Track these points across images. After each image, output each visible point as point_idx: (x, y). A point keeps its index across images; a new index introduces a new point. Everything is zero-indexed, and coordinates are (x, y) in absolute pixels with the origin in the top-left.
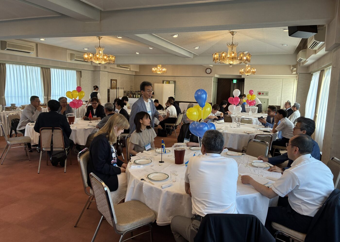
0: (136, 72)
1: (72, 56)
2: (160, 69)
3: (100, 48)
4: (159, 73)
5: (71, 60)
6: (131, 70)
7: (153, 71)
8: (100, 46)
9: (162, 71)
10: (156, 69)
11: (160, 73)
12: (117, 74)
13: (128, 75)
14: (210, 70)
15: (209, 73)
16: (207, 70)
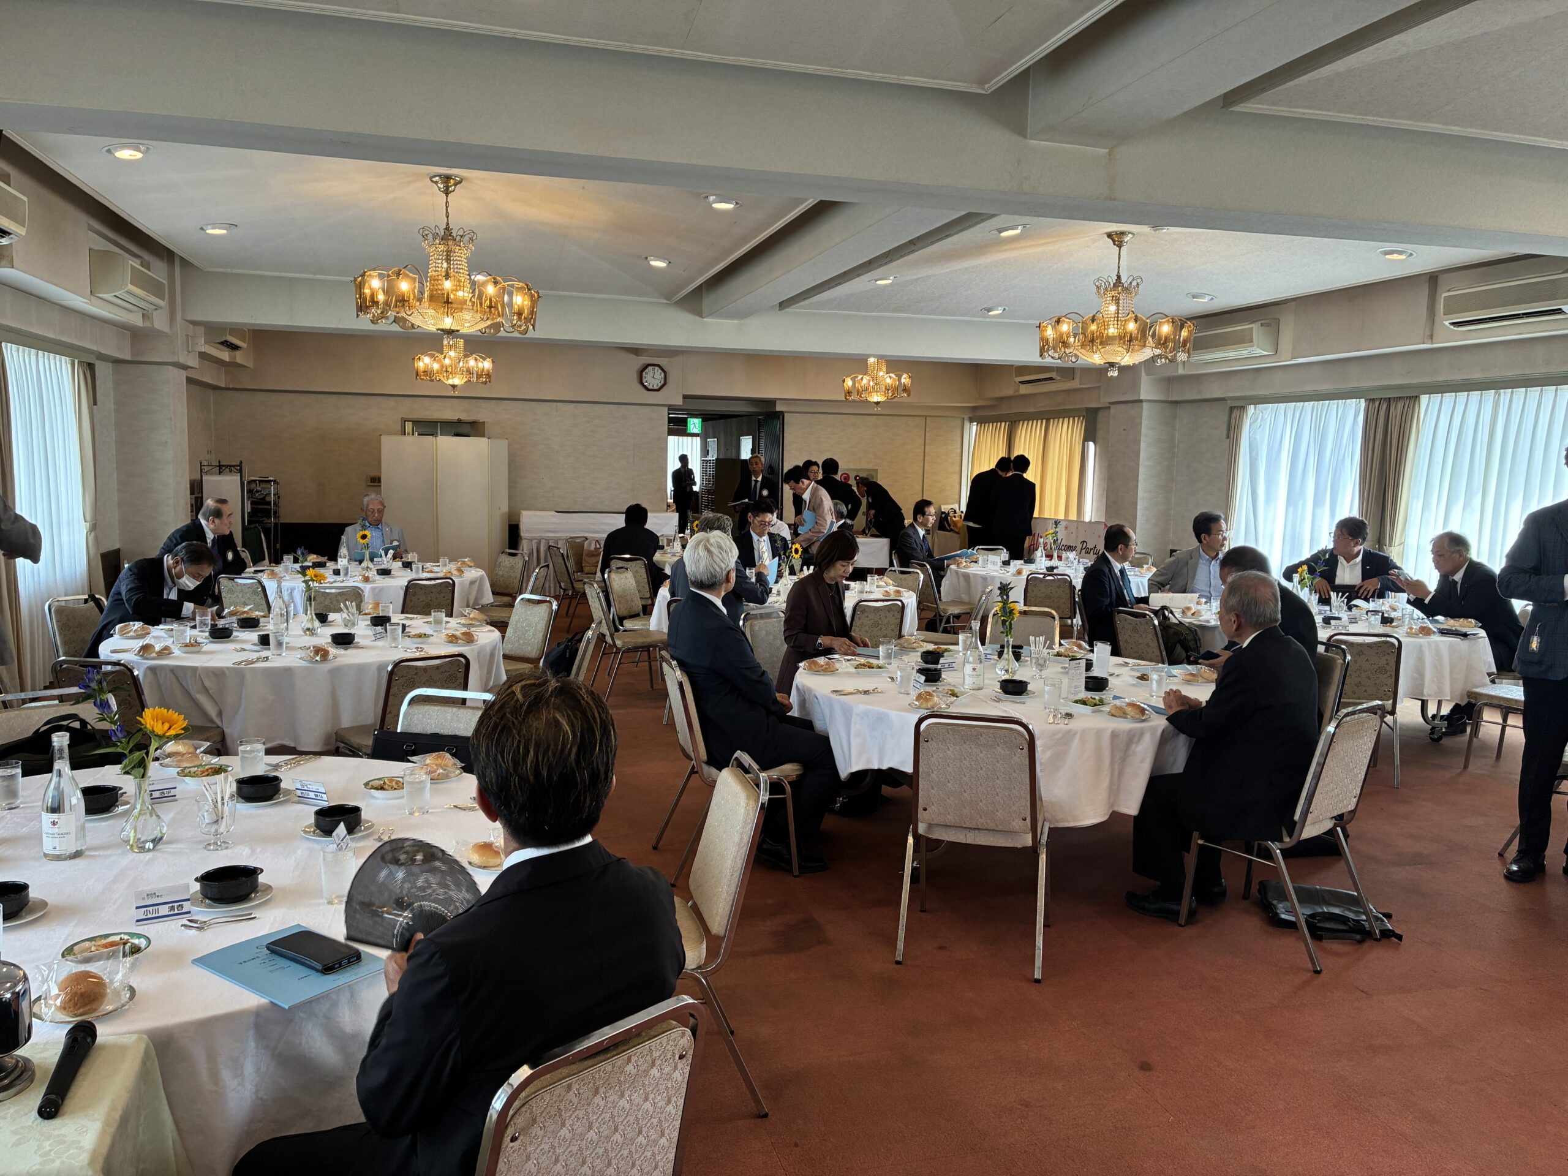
2: (459, 363)
3: (454, 239)
4: (454, 382)
5: (91, 293)
8: (449, 231)
11: (460, 384)
14: (660, 371)
15: (656, 387)
16: (644, 375)
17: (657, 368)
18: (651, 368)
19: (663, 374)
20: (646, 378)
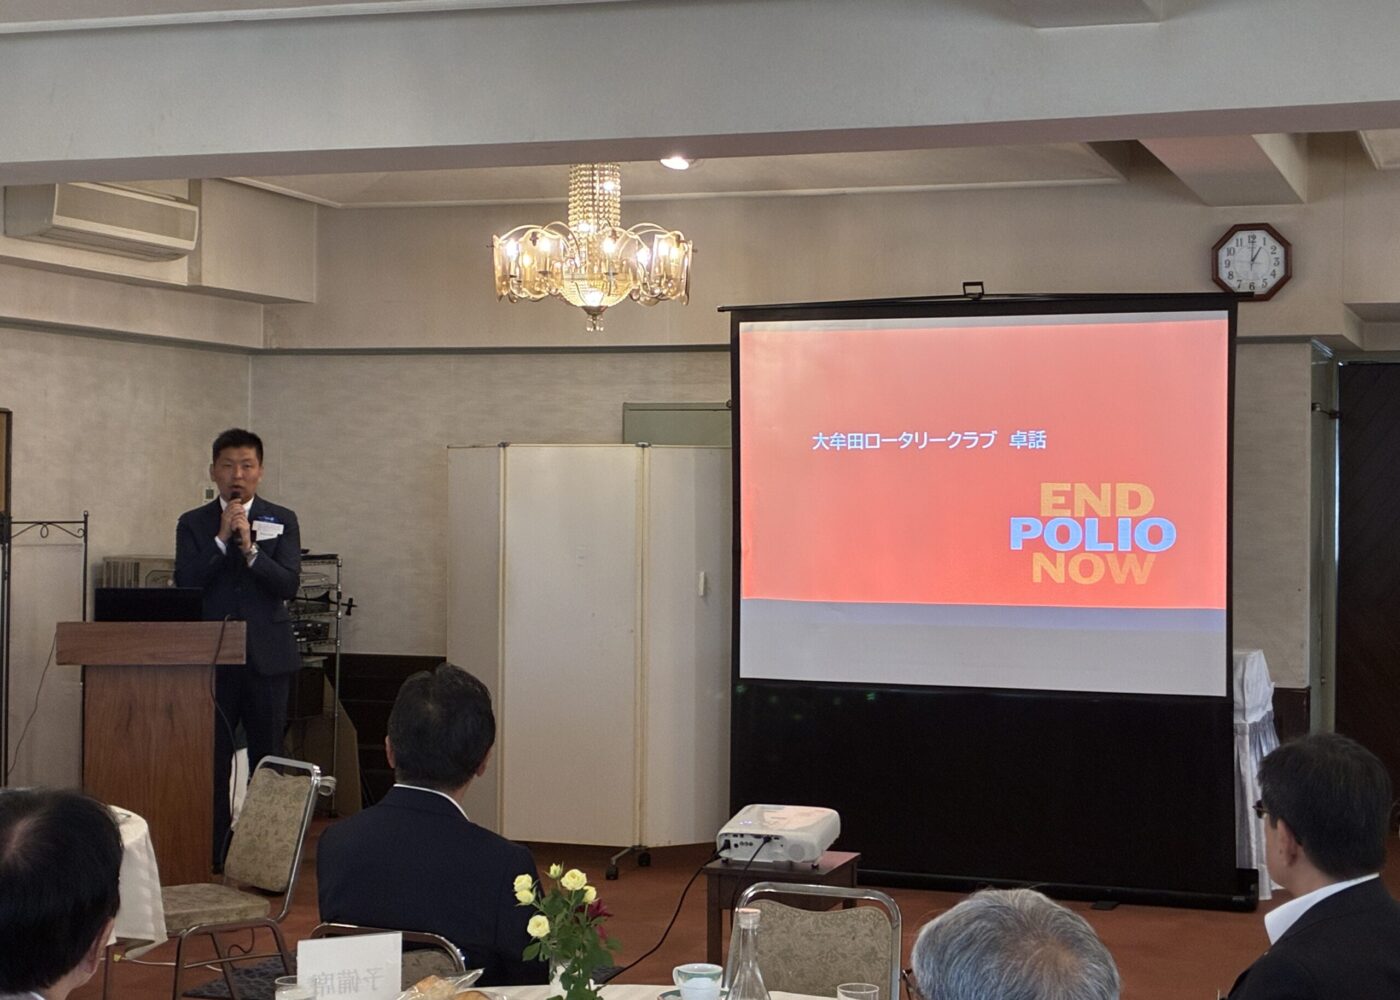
0: (272, 305)
2: (609, 247)
4: (594, 299)
6: (207, 281)
7: (507, 276)
9: (625, 268)
10: (548, 241)
11: (609, 301)
13: (170, 354)
14: (1271, 242)
15: (1259, 290)
16: (1223, 254)
17: (1260, 235)
18: (1243, 235)
19: (1280, 251)
20: (1228, 264)
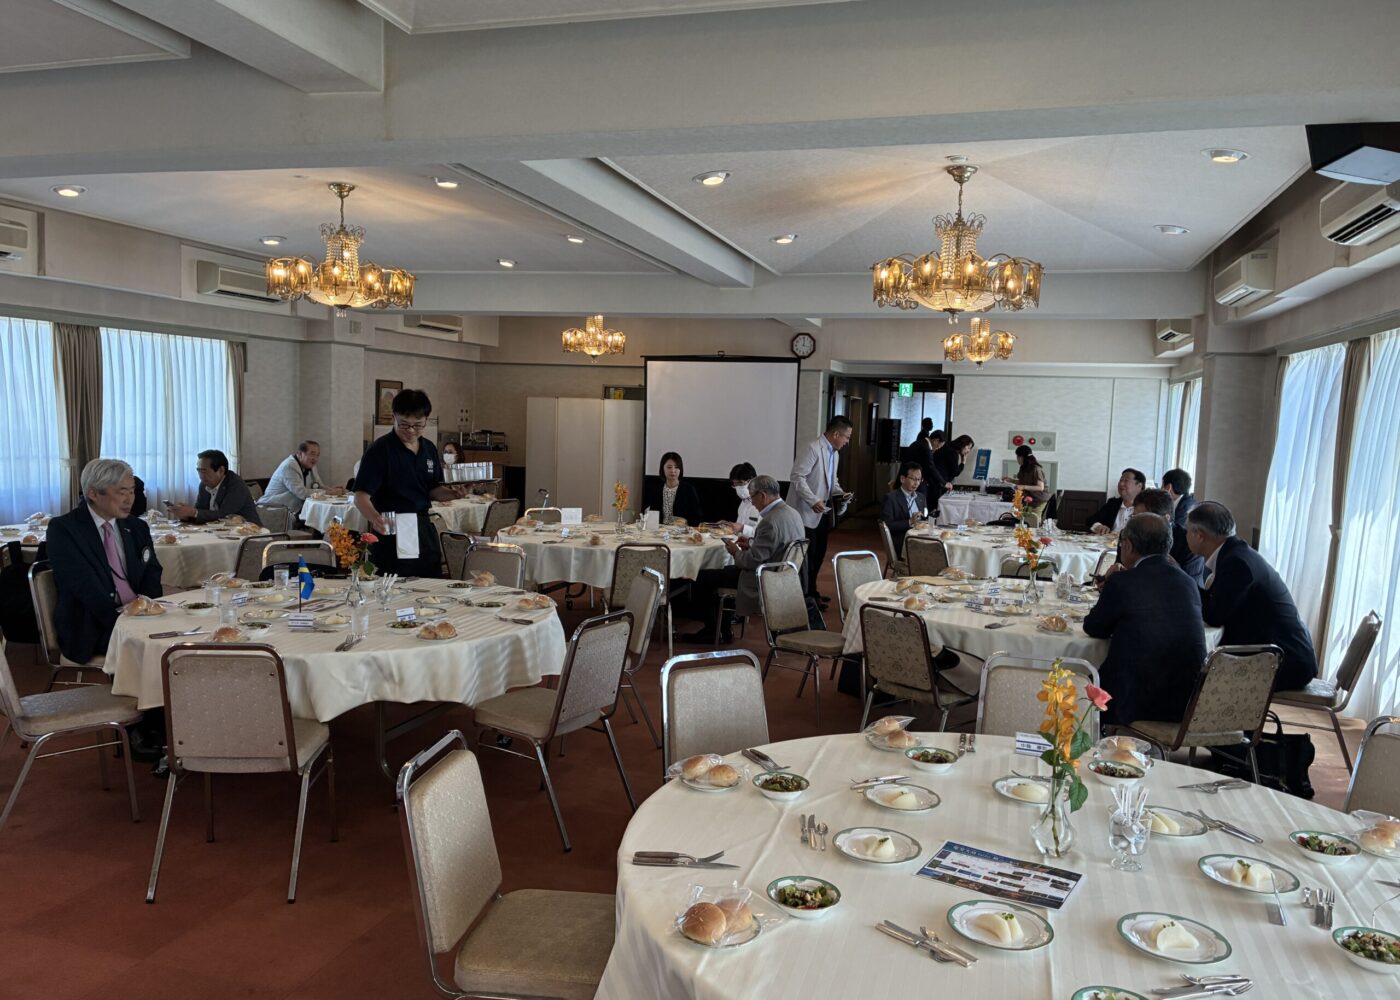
0: (484, 348)
1: (204, 270)
3: (347, 234)
5: (198, 292)
6: (465, 340)
7: (566, 344)
8: (343, 228)
9: (606, 344)
10: (579, 335)
12: (401, 357)
13: (449, 362)
14: (809, 339)
15: (806, 354)
16: (795, 343)
17: (806, 337)
18: (801, 337)
19: (812, 342)
20: (796, 347)
